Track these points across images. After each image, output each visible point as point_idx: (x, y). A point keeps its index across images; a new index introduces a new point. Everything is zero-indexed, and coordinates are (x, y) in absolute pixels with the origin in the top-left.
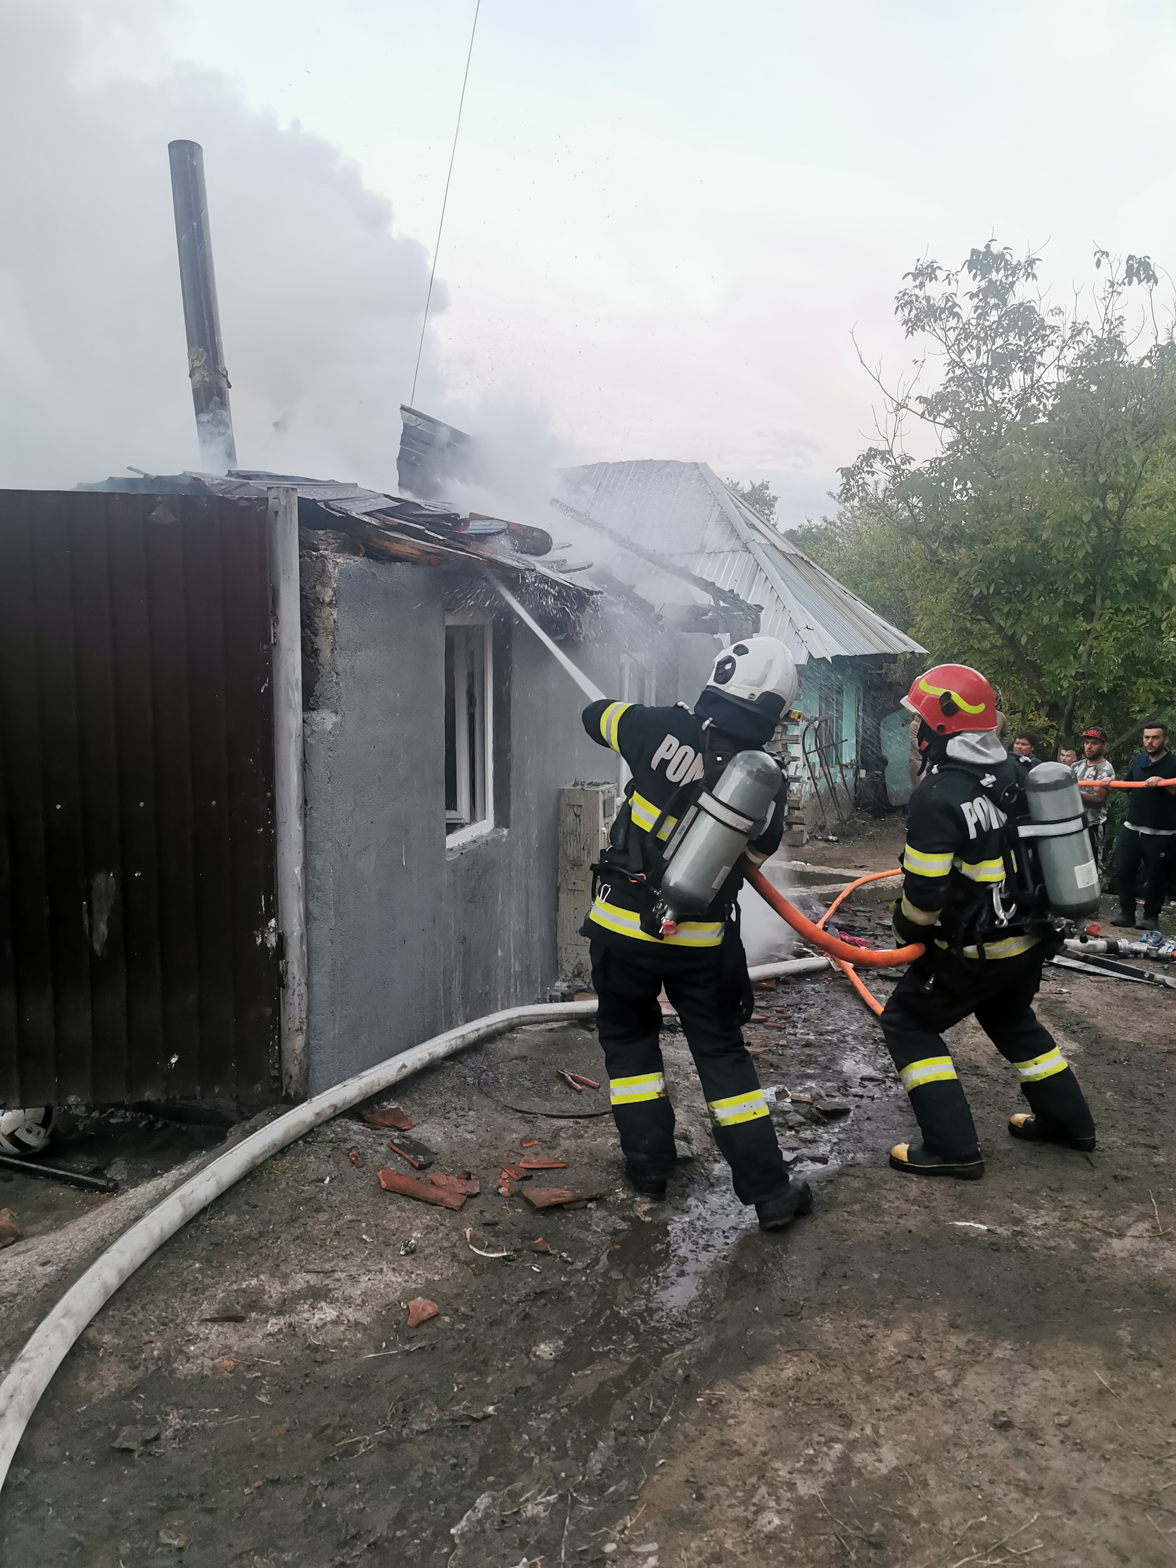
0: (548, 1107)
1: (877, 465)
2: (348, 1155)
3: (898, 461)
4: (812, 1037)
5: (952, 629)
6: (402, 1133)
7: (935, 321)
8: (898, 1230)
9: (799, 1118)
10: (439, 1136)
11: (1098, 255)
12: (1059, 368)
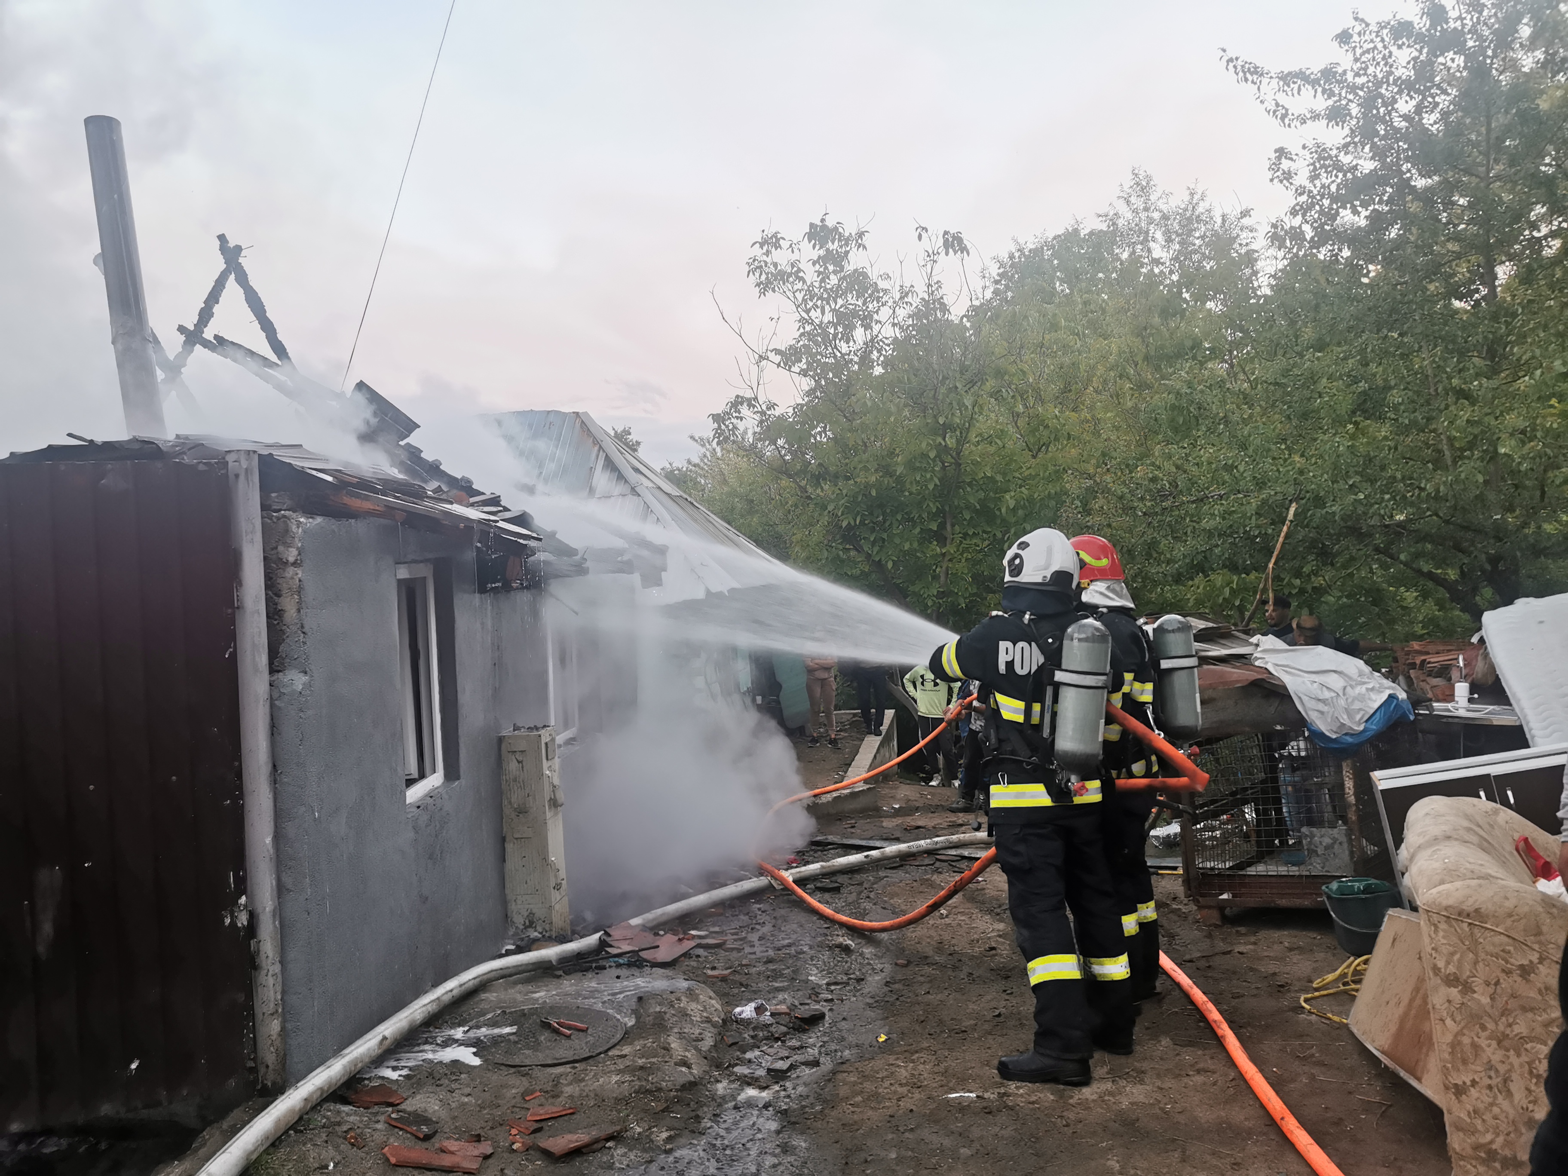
0: (541, 1057)
1: (745, 410)
2: (345, 1138)
3: (764, 407)
4: (771, 953)
5: (827, 558)
6: (395, 1108)
7: (784, 284)
8: (901, 1112)
9: (784, 1029)
10: (435, 1104)
11: (919, 230)
12: (894, 325)
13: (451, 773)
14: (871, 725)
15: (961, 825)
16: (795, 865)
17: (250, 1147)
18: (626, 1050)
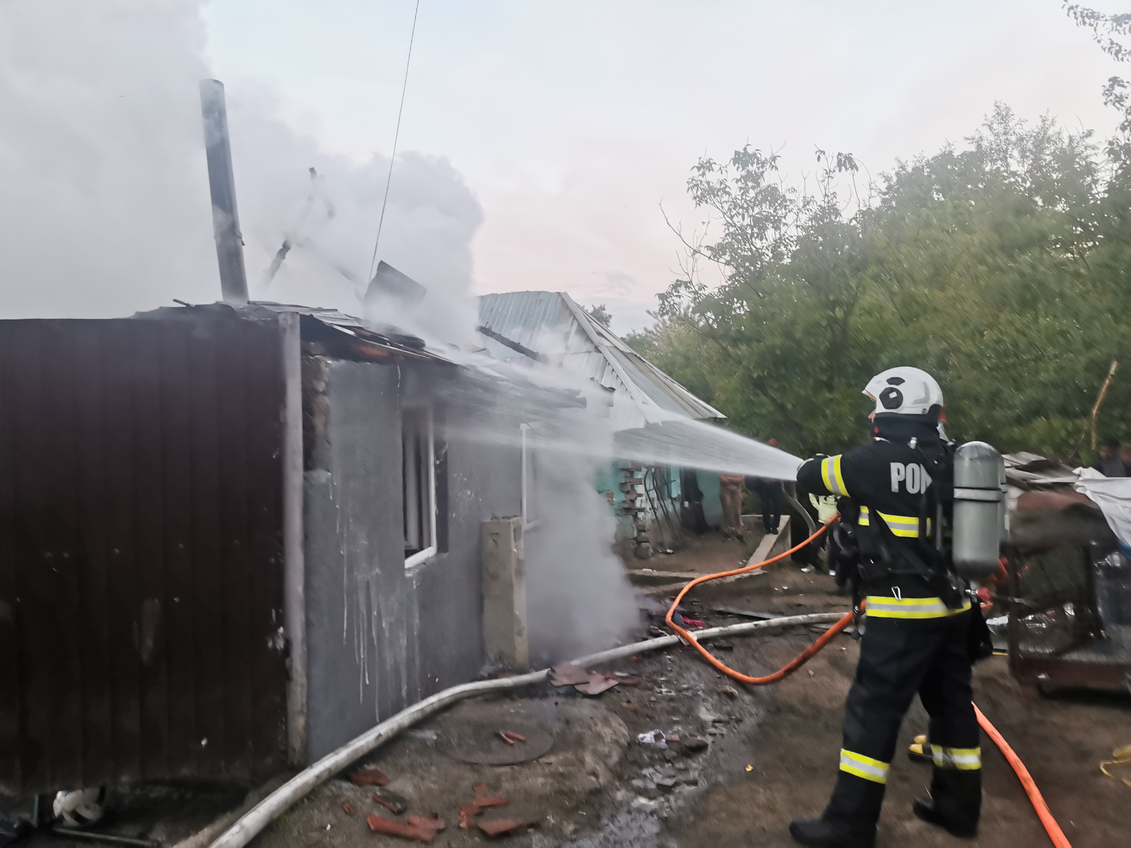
0: (491, 759)
1: (682, 290)
2: (342, 808)
3: (697, 288)
4: (673, 694)
5: (741, 401)
6: (382, 787)
7: (714, 197)
8: (755, 828)
9: (674, 754)
10: (410, 787)
11: (818, 153)
12: (797, 226)
13: (442, 547)
14: (770, 527)
15: (834, 606)
16: (701, 628)
17: (273, 808)
18: (552, 759)
